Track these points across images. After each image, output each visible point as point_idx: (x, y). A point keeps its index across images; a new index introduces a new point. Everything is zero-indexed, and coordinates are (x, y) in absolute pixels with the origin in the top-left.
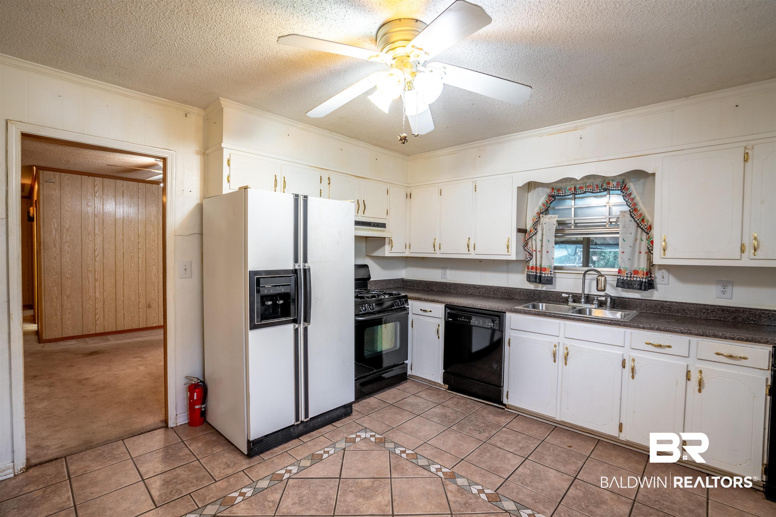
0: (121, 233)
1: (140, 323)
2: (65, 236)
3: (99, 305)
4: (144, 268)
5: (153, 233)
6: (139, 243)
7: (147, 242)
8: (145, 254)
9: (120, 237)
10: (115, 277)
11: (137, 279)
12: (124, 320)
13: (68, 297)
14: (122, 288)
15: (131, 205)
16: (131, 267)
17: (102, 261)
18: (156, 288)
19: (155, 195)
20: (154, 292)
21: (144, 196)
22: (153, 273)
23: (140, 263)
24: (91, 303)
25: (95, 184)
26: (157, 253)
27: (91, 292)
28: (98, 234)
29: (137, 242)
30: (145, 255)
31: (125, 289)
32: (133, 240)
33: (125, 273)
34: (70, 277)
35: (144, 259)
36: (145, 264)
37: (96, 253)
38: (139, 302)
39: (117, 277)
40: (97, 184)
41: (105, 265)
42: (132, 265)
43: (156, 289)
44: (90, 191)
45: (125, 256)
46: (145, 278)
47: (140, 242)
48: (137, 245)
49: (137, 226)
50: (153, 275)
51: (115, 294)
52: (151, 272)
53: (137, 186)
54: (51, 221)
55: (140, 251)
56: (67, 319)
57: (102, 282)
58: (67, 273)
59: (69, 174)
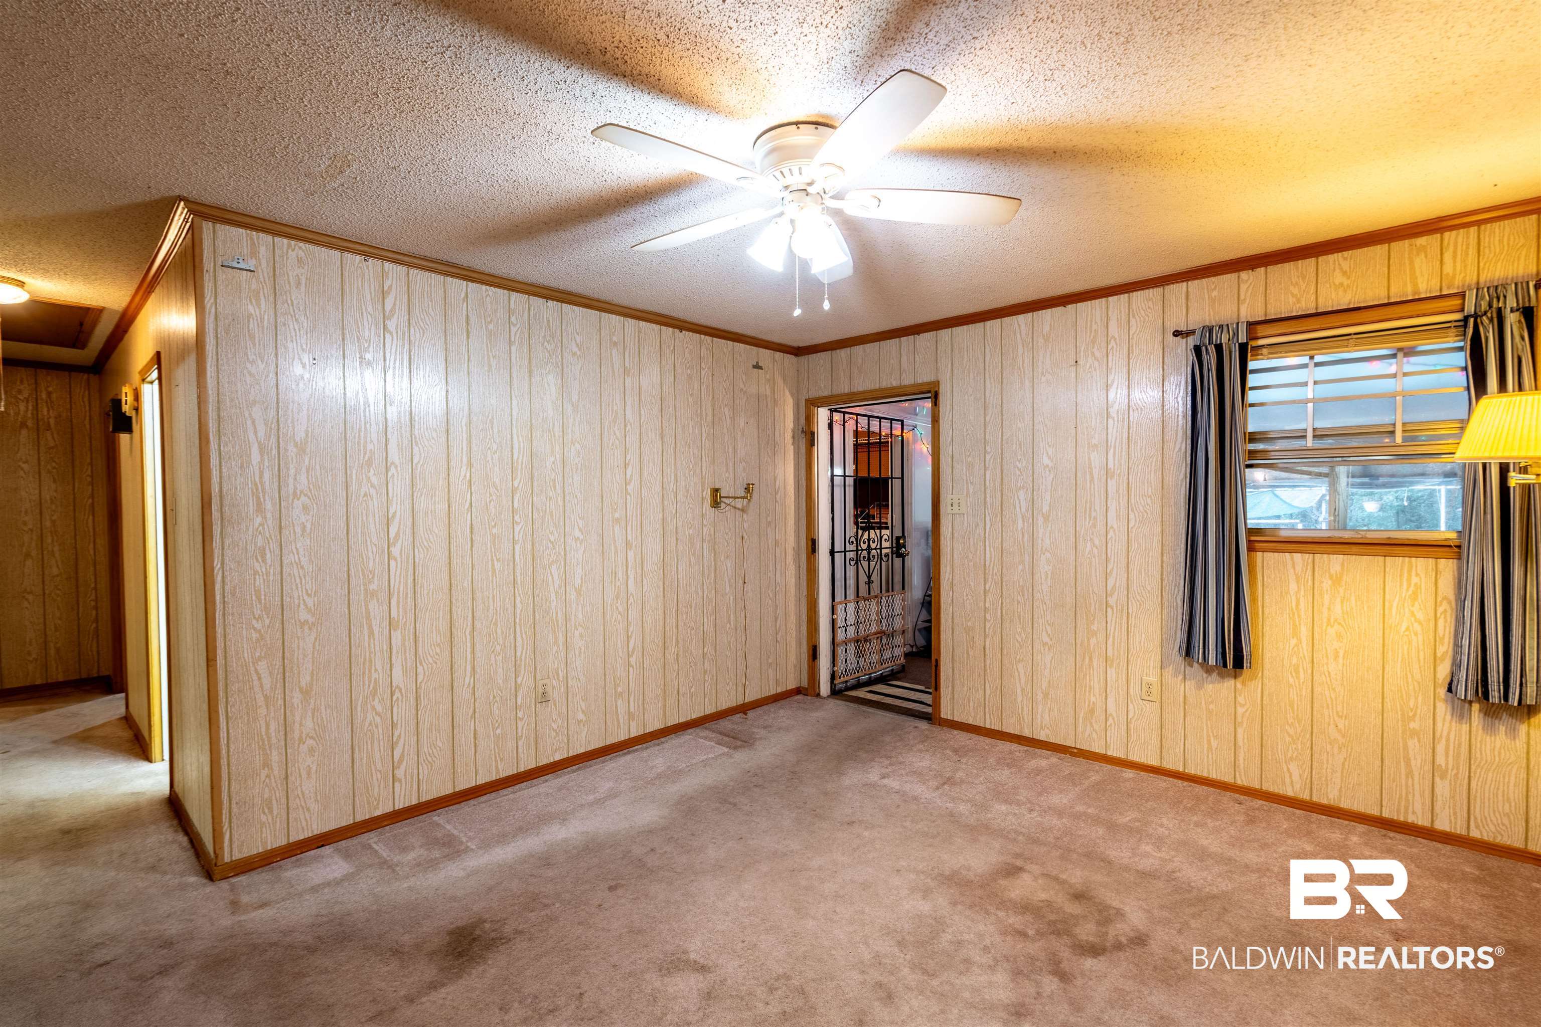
0: (465, 459)
1: (521, 755)
2: (292, 472)
3: (403, 711)
4: (530, 573)
5: (552, 459)
6: (514, 491)
7: (535, 489)
8: (530, 527)
9: (463, 474)
10: (448, 608)
11: (511, 610)
12: (475, 752)
13: (306, 693)
14: (469, 645)
15: (490, 366)
16: (494, 571)
17: (411, 557)
18: (561, 635)
19: (553, 337)
20: (555, 649)
21: (526, 337)
22: (552, 588)
23: (517, 557)
24: (379, 708)
25: (386, 288)
26: (562, 523)
27: (379, 668)
28: (397, 462)
29: (510, 491)
30: (530, 533)
31: (478, 647)
32: (497, 481)
33: (478, 595)
34: (311, 620)
35: (529, 546)
36: (531, 562)
37: (393, 530)
38: (517, 688)
39: (454, 608)
40: (390, 287)
41: (419, 570)
42: (497, 565)
43: (561, 638)
44: (370, 309)
45: (476, 538)
46: (532, 606)
47: (517, 489)
48: (510, 498)
49: (509, 436)
50: (553, 595)
51: (449, 668)
52: (548, 585)
53: (506, 302)
54: (247, 415)
55: (517, 518)
56: (304, 775)
57: (412, 630)
58: (302, 606)
59: (302, 244)
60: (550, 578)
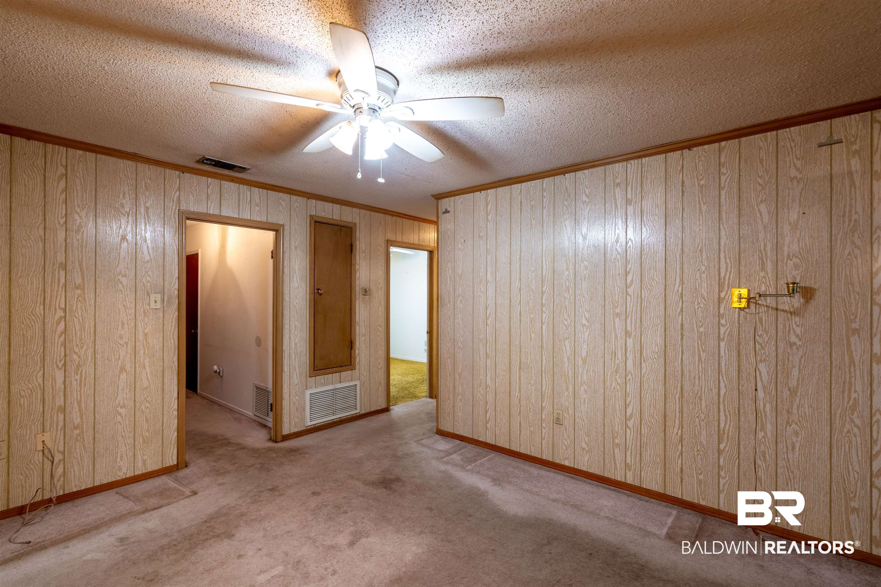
0: (518, 277)
1: (544, 449)
2: (458, 287)
3: (490, 398)
4: (551, 343)
5: (567, 273)
6: (543, 293)
7: (555, 292)
8: (552, 315)
9: (517, 285)
10: (509, 353)
11: (539, 362)
12: (520, 434)
13: (460, 375)
14: (518, 375)
15: (531, 224)
16: (531, 338)
17: (495, 326)
18: (570, 386)
19: (569, 196)
20: (566, 393)
21: (553, 201)
22: (565, 354)
23: (544, 332)
24: (482, 392)
26: (573, 313)
27: (482, 374)
28: (490, 281)
29: (540, 293)
30: (552, 318)
31: (522, 378)
32: (534, 288)
33: (523, 350)
34: (462, 347)
35: (551, 327)
36: (552, 336)
37: (488, 312)
38: (542, 409)
39: (511, 354)
40: (489, 201)
41: (498, 332)
42: (533, 335)
43: (571, 388)
44: (482, 213)
45: (523, 319)
46: (552, 363)
47: (545, 292)
48: (540, 297)
49: (540, 262)
50: (566, 360)
51: (509, 384)
52: (563, 352)
53: (541, 186)
55: (544, 309)
56: (459, 409)
57: (494, 361)
58: (460, 341)
60: (564, 348)
